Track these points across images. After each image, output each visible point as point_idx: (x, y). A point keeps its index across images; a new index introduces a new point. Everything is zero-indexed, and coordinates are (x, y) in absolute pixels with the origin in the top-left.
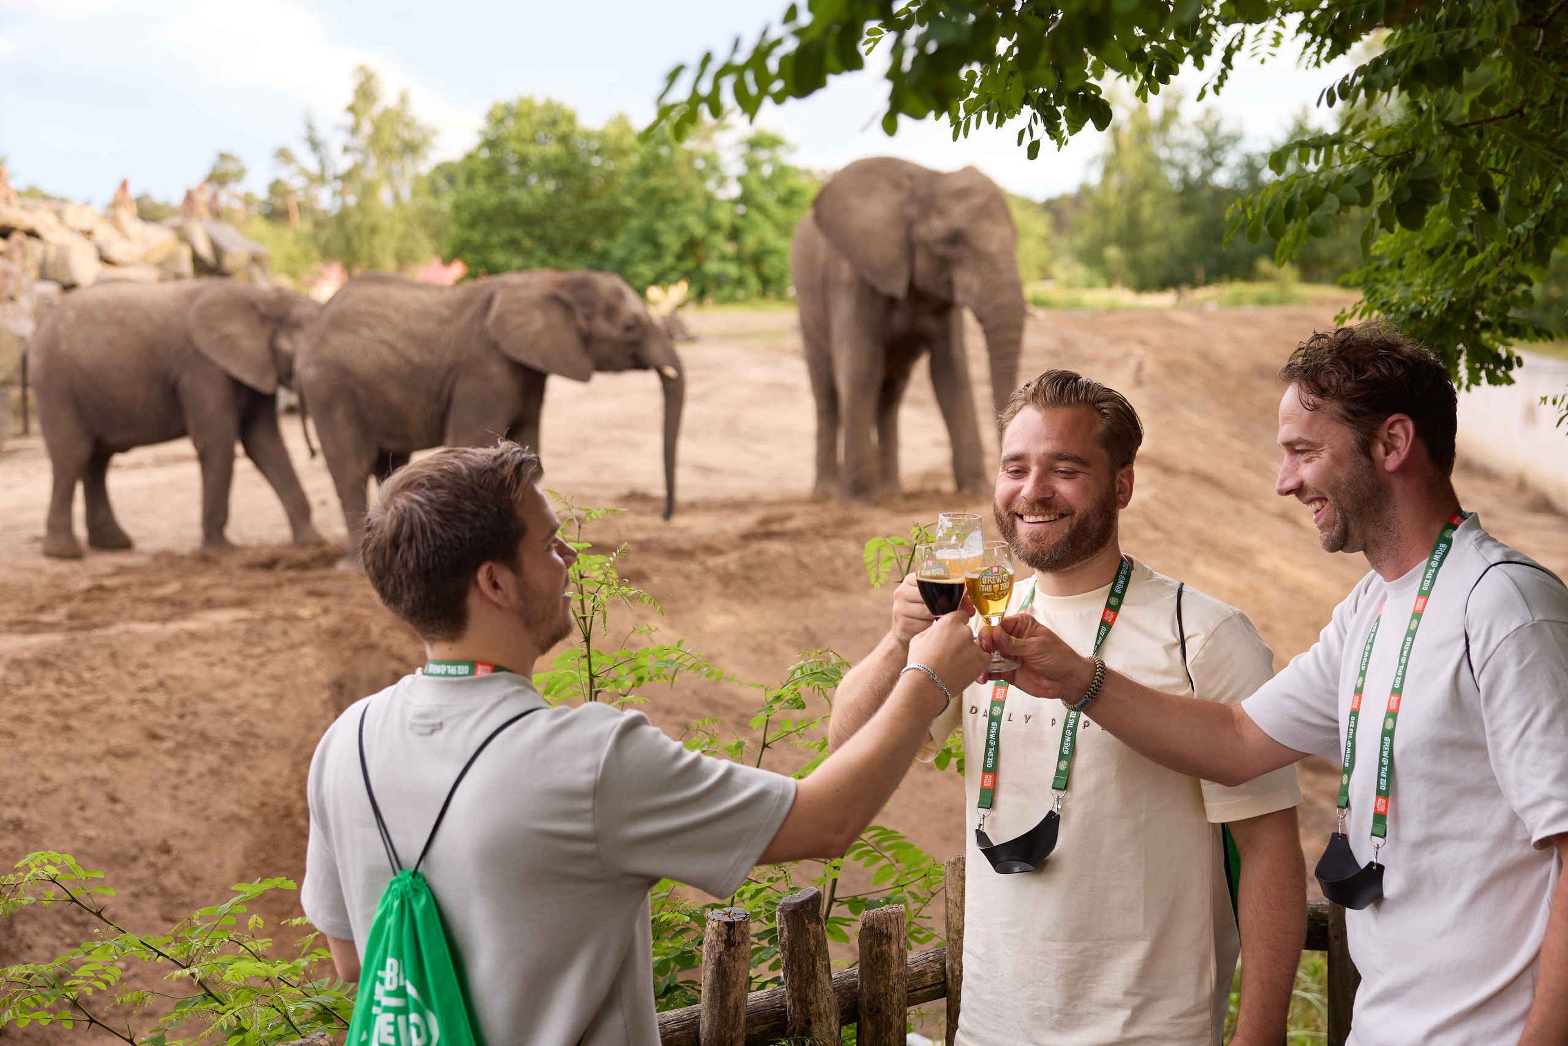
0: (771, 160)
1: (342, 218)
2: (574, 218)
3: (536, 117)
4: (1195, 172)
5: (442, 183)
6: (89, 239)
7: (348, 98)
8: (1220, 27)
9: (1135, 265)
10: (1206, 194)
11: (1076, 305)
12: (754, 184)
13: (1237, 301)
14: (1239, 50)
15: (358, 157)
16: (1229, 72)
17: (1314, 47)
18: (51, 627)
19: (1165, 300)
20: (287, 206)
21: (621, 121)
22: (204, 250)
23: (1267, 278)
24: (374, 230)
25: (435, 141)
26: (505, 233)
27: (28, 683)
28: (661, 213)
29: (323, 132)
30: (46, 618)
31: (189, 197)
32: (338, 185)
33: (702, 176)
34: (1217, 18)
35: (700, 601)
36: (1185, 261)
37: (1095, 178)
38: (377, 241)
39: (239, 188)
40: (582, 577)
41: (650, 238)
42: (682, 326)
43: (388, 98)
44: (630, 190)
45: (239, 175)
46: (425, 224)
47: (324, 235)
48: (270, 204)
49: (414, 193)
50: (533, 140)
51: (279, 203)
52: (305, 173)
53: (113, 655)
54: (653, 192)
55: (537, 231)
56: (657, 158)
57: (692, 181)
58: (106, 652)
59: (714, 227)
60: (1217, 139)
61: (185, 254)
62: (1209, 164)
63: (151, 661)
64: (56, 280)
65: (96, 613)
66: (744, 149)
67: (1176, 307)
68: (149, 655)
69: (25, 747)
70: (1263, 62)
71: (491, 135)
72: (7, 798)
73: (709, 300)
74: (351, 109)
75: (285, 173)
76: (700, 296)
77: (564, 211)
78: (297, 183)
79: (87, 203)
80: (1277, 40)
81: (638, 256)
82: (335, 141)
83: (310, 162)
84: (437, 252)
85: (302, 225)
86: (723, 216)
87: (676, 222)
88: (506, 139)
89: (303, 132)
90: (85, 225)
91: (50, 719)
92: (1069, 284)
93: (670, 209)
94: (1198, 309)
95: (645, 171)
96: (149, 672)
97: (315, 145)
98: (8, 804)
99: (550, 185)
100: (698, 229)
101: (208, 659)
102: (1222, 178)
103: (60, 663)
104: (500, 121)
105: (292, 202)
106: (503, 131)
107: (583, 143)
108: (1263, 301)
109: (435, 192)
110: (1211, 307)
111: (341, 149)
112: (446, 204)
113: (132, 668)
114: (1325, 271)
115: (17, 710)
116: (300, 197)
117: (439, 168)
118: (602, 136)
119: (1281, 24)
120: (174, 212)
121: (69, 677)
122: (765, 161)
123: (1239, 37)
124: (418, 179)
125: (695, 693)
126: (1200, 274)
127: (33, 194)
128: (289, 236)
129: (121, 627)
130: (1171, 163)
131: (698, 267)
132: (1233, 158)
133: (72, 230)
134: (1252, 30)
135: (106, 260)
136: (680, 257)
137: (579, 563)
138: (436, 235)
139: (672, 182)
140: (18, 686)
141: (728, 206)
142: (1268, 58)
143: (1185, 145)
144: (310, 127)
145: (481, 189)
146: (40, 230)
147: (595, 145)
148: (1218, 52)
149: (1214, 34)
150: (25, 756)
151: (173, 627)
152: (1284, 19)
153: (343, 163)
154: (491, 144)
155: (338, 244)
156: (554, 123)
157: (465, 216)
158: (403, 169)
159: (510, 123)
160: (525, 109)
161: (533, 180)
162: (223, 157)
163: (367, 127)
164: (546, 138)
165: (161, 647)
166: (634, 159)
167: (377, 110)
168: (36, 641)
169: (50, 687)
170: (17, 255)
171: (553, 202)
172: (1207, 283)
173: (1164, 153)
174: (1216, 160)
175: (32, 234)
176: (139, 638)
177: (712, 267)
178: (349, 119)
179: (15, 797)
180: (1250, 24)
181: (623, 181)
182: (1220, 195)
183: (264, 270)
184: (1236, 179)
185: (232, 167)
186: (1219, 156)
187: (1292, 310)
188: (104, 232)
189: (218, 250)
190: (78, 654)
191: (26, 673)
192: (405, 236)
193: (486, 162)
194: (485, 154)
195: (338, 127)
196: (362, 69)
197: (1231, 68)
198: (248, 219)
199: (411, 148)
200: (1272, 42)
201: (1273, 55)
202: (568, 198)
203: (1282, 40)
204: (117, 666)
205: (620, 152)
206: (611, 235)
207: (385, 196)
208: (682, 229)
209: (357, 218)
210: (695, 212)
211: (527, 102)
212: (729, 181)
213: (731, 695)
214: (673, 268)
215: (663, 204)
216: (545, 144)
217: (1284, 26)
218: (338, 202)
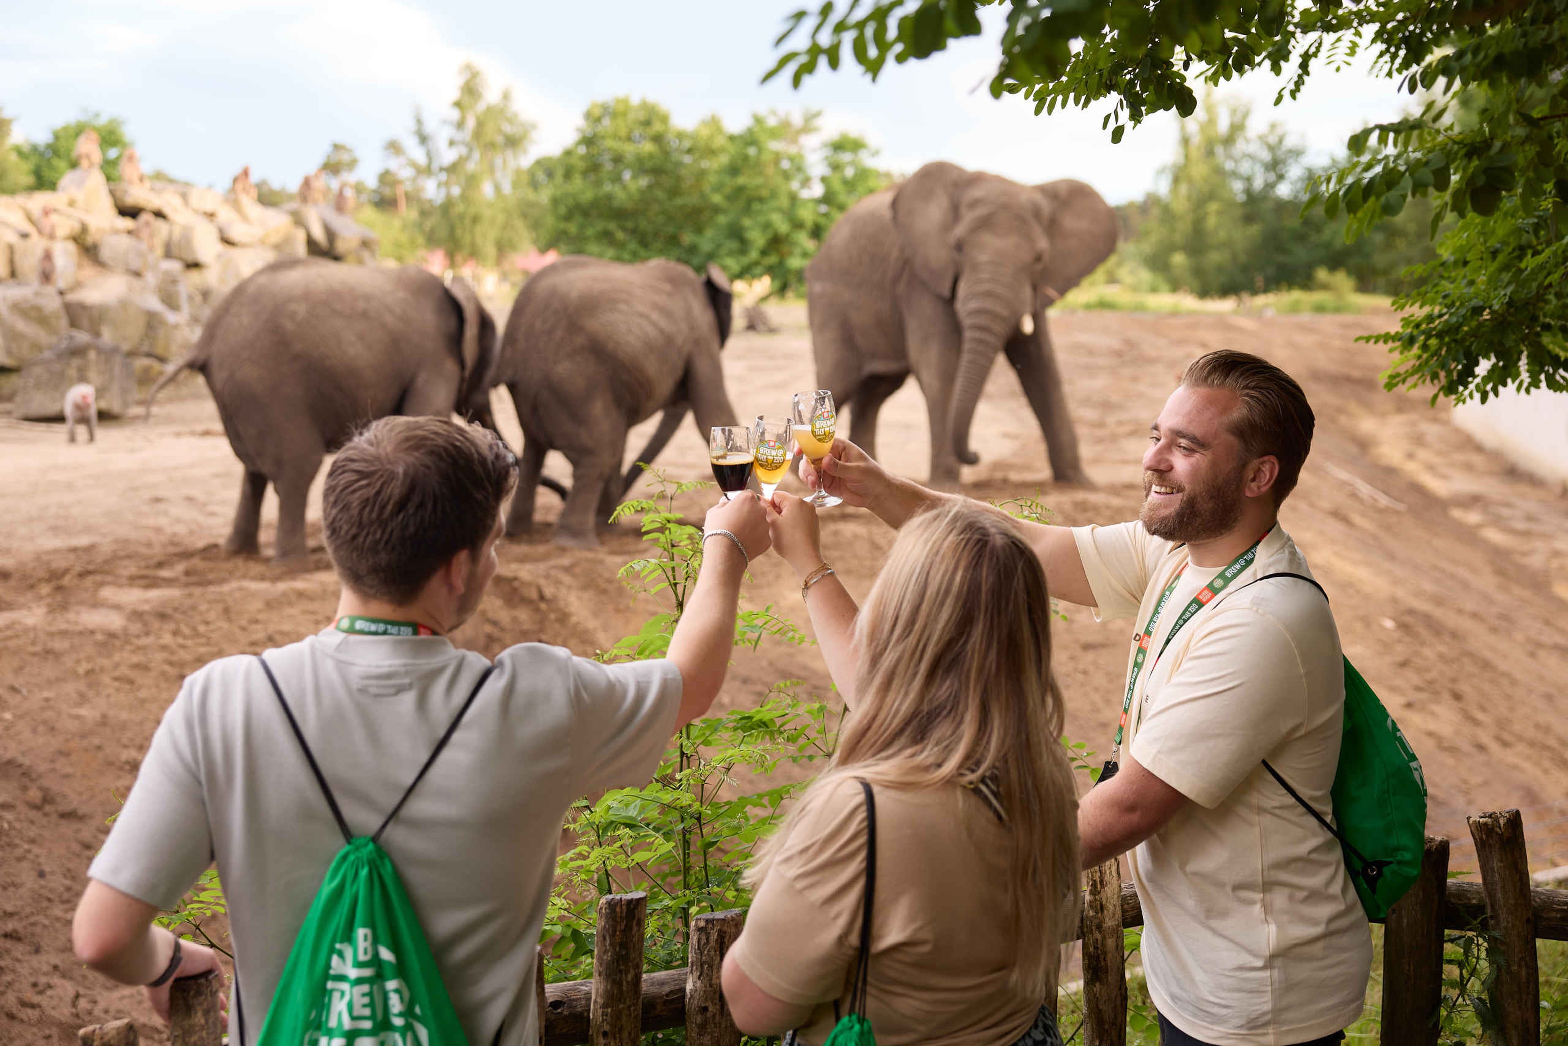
0: (853, 163)
1: (447, 207)
2: (664, 212)
3: (631, 116)
4: (1258, 183)
5: (541, 177)
6: (212, 221)
7: (455, 94)
8: (1298, 35)
9: (1198, 272)
10: (1269, 205)
11: (1140, 308)
12: (837, 185)
13: (1294, 308)
14: (1316, 57)
15: (463, 151)
16: (1305, 78)
17: (1387, 57)
18: (169, 582)
19: (1225, 306)
20: (395, 195)
21: (714, 123)
22: (319, 234)
23: (1325, 287)
24: (476, 219)
25: (534, 135)
26: (600, 225)
27: (147, 634)
28: (747, 210)
29: (430, 127)
30: (165, 573)
31: (307, 183)
32: (443, 176)
33: (787, 176)
34: (1296, 25)
35: (778, 577)
36: (1245, 269)
37: (1163, 188)
38: (478, 229)
39: (350, 177)
40: (673, 546)
41: (737, 234)
42: (765, 318)
43: (491, 96)
44: (717, 188)
45: (352, 164)
46: (524, 216)
47: (429, 224)
48: (380, 193)
49: (515, 185)
50: (629, 139)
51: (387, 192)
52: (414, 165)
53: (226, 611)
54: (740, 190)
55: (630, 225)
56: (746, 158)
57: (779, 180)
58: (220, 607)
59: (798, 225)
60: (1280, 153)
61: (300, 237)
62: (1272, 177)
63: (261, 617)
64: (180, 259)
65: (211, 570)
66: (827, 152)
67: (1235, 312)
68: (259, 611)
69: (143, 694)
70: (1338, 70)
71: (589, 133)
72: (125, 741)
73: (790, 294)
74: (458, 104)
75: (393, 164)
76: (782, 290)
77: (656, 208)
78: (405, 173)
79: (210, 187)
80: (1353, 49)
81: (724, 251)
82: (442, 135)
83: (418, 155)
84: (535, 242)
85: (408, 213)
86: (807, 215)
87: (761, 219)
88: (603, 137)
89: (412, 125)
90: (209, 208)
91: (167, 668)
92: (1135, 289)
93: (756, 206)
94: (1258, 316)
95: (734, 170)
96: (259, 627)
97: (423, 139)
98: (126, 746)
99: (644, 182)
100: (782, 226)
101: (315, 617)
102: (1284, 190)
103: (178, 616)
104: (598, 120)
105: (400, 191)
106: (600, 129)
107: (674, 142)
108: (1320, 309)
109: (534, 185)
110: (1270, 313)
111: (447, 143)
112: (544, 196)
113: (244, 623)
114: (1381, 281)
115: (135, 659)
116: (408, 187)
117: (539, 163)
118: (694, 136)
119: (1358, 34)
120: (290, 197)
121: (186, 631)
122: (848, 163)
123: (1316, 45)
124: (518, 172)
125: (771, 664)
126: (1260, 281)
127: (159, 176)
128: (397, 223)
129: (234, 584)
130: (1235, 174)
131: (781, 263)
132: (1295, 172)
133: (196, 211)
134: (1329, 38)
135: (227, 241)
136: (764, 253)
137: (670, 533)
138: (535, 225)
139: (758, 181)
140: (138, 637)
141: (811, 205)
142: (1344, 67)
143: (1251, 157)
144: (419, 122)
145: (578, 183)
146: (167, 210)
147: (687, 144)
148: (1295, 59)
149: (1293, 41)
150: (143, 701)
151: (282, 586)
152: (1360, 28)
153: (449, 156)
154: (588, 141)
155: (443, 233)
156: (647, 123)
157: (562, 210)
158: (505, 161)
159: (607, 122)
160: (621, 108)
161: (627, 175)
162: (337, 147)
163: (471, 123)
164: (640, 136)
165: (271, 605)
166: (723, 160)
167: (481, 107)
168: (155, 594)
169: (167, 639)
170: (145, 233)
171: (645, 199)
172: (1266, 290)
173: (1229, 166)
174: (1279, 172)
175: (159, 214)
176: (252, 595)
177: (795, 262)
178: (455, 114)
179: (132, 740)
180: (1328, 32)
181: (712, 179)
182: (1282, 206)
183: (373, 253)
184: (1298, 192)
185: (345, 157)
186: (1281, 169)
187: (1348, 318)
188: (225, 215)
189: (331, 235)
190: (194, 608)
191: (145, 624)
192: (505, 227)
193: (582, 158)
194: (582, 150)
195: (445, 122)
196: (468, 67)
197: (1308, 74)
198: (359, 206)
199: (513, 142)
200: (1348, 51)
201: (1349, 64)
202: (660, 194)
203: (1357, 50)
204: (230, 620)
205: (711, 152)
206: (699, 230)
207: (487, 189)
208: (767, 226)
209: (460, 208)
210: (780, 210)
211: (625, 101)
212: (813, 181)
213: (805, 668)
214: (756, 263)
215: (750, 201)
216: (639, 142)
217: (1360, 36)
218: (443, 193)
